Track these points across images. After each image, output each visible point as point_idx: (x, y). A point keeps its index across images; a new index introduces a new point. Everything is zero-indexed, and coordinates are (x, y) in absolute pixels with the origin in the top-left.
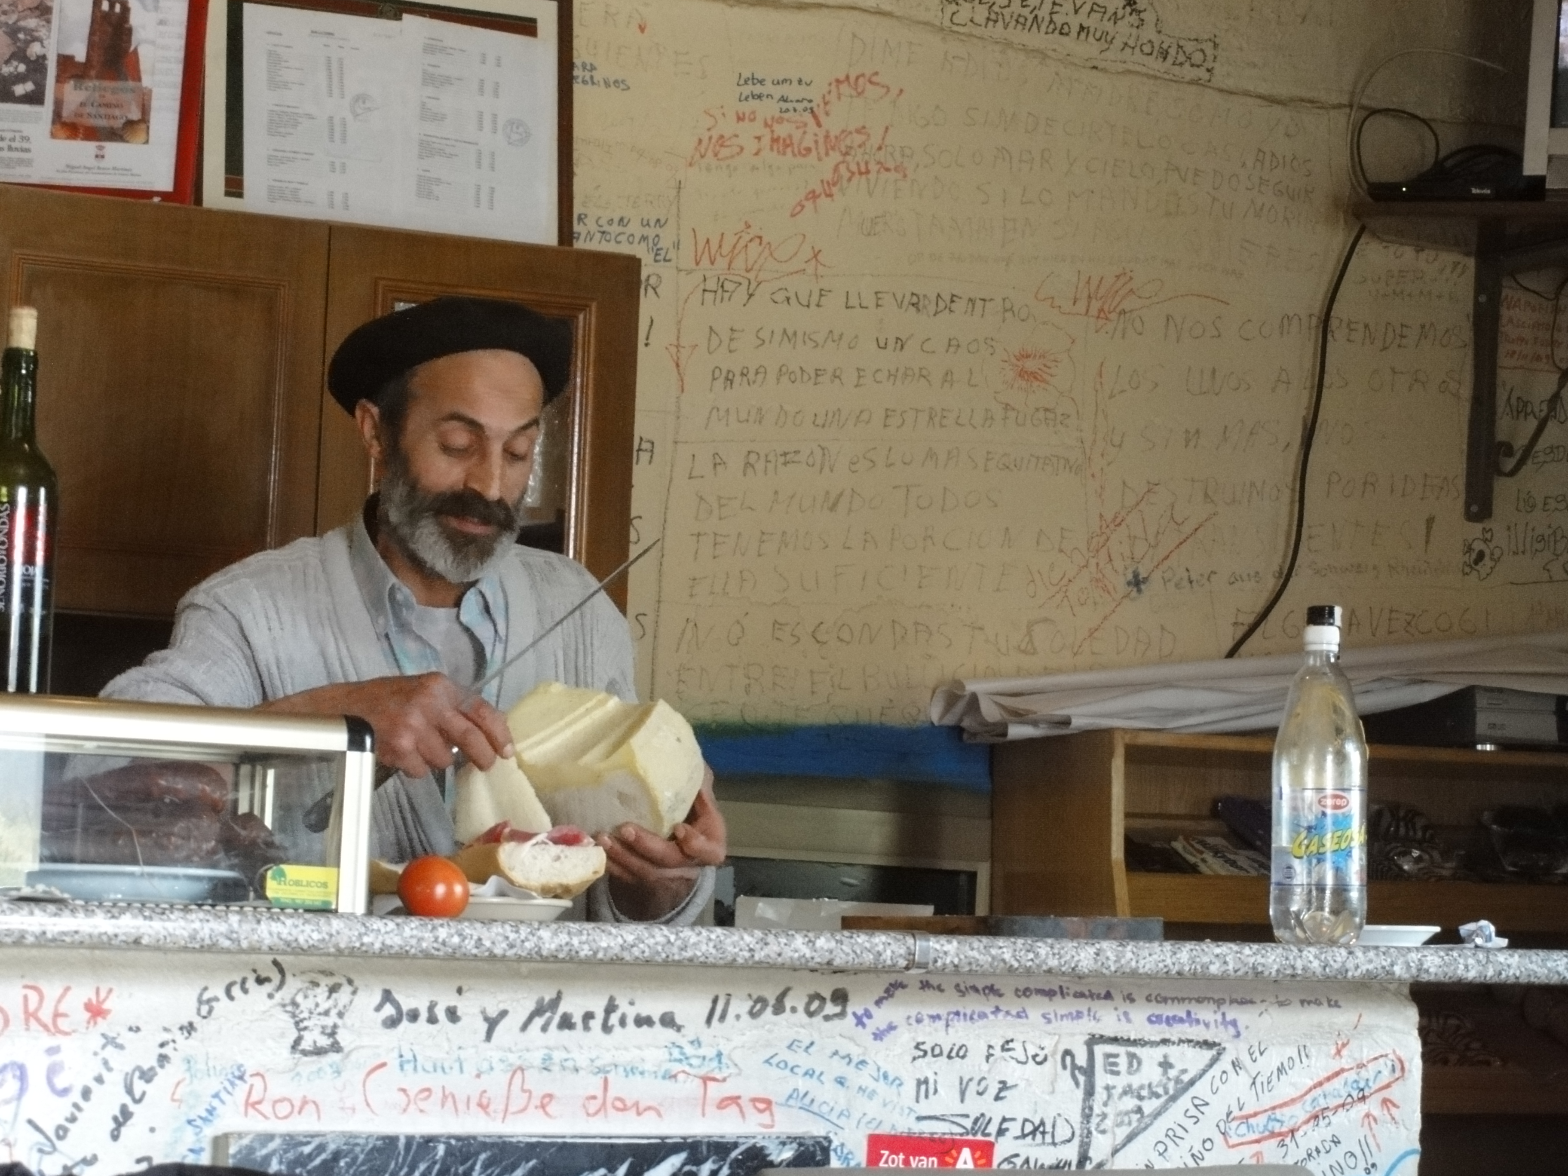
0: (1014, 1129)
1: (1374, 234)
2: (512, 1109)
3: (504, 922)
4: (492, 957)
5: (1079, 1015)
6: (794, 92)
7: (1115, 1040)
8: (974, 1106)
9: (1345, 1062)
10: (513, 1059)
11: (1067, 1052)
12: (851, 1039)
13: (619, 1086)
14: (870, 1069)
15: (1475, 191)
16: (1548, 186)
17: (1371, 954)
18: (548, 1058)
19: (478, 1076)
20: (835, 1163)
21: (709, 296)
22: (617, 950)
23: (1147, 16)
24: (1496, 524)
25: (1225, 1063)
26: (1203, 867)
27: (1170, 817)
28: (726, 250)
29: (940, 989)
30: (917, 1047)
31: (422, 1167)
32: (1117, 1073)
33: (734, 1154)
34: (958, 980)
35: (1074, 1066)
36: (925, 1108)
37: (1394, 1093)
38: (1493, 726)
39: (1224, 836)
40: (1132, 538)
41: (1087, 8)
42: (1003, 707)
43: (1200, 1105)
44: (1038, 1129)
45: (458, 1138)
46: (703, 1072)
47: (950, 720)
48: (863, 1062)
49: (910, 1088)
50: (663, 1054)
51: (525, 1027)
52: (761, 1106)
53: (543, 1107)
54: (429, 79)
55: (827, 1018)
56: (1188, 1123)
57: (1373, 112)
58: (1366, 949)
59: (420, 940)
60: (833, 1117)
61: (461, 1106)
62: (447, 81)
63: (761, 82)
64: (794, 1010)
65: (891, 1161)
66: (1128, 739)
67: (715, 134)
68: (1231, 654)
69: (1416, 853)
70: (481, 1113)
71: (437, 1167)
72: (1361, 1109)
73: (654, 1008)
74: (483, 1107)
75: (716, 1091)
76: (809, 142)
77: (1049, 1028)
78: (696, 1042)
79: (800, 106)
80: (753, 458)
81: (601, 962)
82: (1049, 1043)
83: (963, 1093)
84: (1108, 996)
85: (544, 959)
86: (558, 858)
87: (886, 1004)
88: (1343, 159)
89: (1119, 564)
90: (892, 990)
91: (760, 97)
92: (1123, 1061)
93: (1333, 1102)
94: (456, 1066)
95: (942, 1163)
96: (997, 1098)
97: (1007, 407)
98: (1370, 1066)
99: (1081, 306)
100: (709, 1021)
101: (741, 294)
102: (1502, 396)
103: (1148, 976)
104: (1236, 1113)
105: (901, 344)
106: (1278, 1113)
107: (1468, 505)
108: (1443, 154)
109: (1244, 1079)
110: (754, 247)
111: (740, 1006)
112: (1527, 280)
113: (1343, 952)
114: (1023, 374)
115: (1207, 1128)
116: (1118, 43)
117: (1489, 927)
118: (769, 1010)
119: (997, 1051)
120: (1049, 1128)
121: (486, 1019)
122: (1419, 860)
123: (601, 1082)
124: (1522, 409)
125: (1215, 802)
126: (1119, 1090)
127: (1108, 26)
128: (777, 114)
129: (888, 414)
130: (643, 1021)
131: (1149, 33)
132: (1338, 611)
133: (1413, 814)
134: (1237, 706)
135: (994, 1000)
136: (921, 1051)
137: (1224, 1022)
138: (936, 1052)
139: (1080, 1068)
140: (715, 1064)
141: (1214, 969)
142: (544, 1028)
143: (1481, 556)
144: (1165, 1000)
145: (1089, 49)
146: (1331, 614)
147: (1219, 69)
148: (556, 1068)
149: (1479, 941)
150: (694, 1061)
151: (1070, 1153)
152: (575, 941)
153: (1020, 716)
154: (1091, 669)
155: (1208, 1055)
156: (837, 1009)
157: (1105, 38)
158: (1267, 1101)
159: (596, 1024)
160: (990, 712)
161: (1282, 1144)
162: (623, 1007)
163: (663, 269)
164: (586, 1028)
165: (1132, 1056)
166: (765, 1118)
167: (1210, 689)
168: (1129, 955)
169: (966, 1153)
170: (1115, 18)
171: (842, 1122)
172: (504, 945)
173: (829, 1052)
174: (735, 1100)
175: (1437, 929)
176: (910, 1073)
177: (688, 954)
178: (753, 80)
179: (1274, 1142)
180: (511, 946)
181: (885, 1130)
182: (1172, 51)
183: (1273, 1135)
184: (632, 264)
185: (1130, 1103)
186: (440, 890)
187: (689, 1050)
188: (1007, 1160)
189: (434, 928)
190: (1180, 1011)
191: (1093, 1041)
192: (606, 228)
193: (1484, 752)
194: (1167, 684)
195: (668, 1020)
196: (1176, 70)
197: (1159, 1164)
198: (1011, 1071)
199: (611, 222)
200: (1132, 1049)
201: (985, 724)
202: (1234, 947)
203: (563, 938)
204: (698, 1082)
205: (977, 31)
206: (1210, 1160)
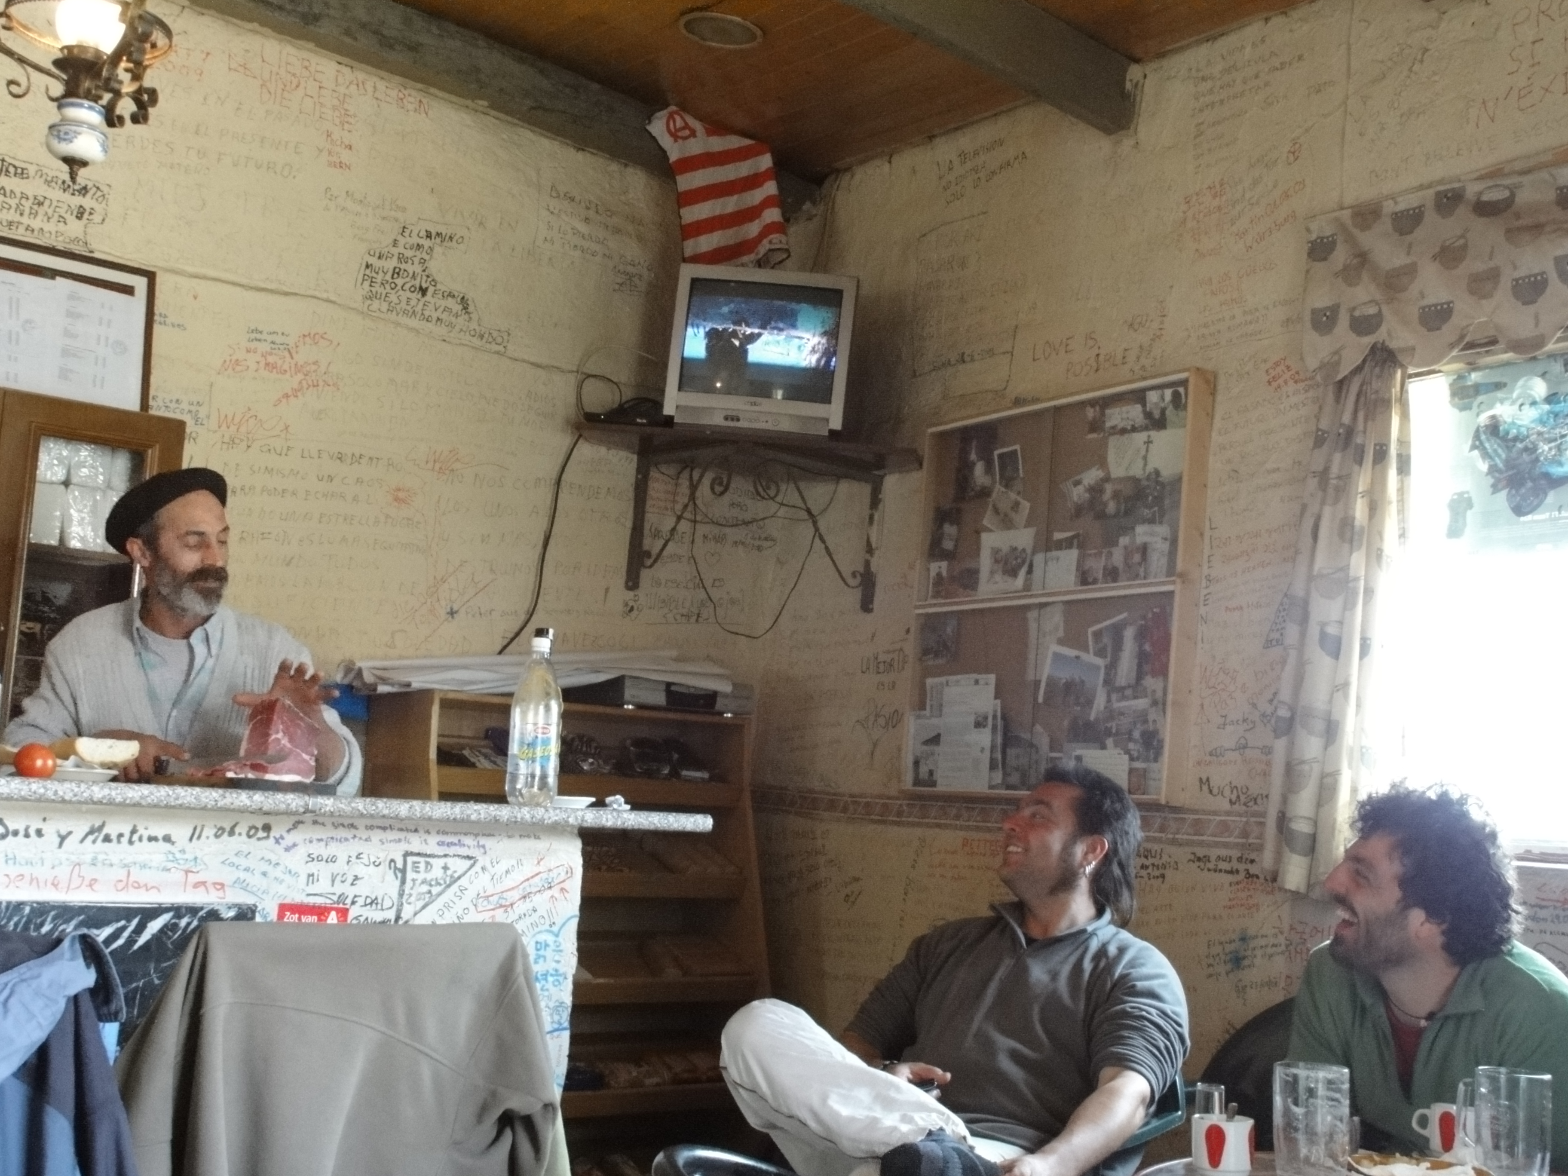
0: (360, 901)
1: (586, 439)
2: (72, 886)
3: (71, 781)
4: (64, 801)
5: (400, 840)
6: (279, 339)
7: (419, 854)
8: (339, 889)
9: (541, 868)
10: (74, 858)
11: (392, 861)
12: (272, 851)
13: (137, 875)
14: (281, 868)
15: (639, 420)
16: (676, 421)
17: (558, 811)
18: (95, 858)
19: (53, 868)
20: (258, 919)
21: (225, 446)
22: (138, 799)
23: (474, 316)
24: (641, 592)
25: (477, 868)
26: (478, 764)
27: (464, 737)
28: (237, 420)
29: (323, 824)
30: (309, 856)
31: (16, 919)
32: (418, 872)
33: (201, 914)
34: (333, 820)
35: (396, 868)
36: (311, 889)
37: (565, 885)
38: (634, 696)
39: (491, 749)
40: (451, 590)
41: (442, 309)
42: (374, 675)
43: (463, 890)
44: (374, 902)
45: (38, 903)
46: (186, 867)
47: (346, 681)
48: (277, 864)
49: (303, 878)
50: (163, 857)
51: (82, 841)
52: (218, 887)
53: (91, 885)
54: (71, 314)
55: (259, 839)
56: (456, 900)
57: (590, 376)
58: (555, 809)
59: (20, 790)
60: (259, 894)
61: (42, 884)
62: (79, 316)
63: (261, 332)
64: (240, 834)
65: (291, 918)
66: (441, 695)
67: (234, 358)
68: (500, 653)
69: (591, 760)
70: (53, 888)
71: (24, 920)
72: (549, 893)
73: (159, 831)
74: (55, 885)
75: (193, 878)
76: (286, 367)
77: (383, 847)
78: (183, 851)
79: (282, 347)
80: (245, 534)
81: (129, 805)
82: (382, 855)
83: (333, 881)
84: (416, 831)
85: (95, 803)
86: (111, 747)
87: (292, 832)
88: (572, 400)
89: (443, 603)
90: (296, 825)
91: (260, 340)
92: (422, 866)
93: (534, 890)
94: (40, 862)
95: (319, 920)
96: (352, 884)
97: (387, 516)
98: (555, 871)
99: (430, 465)
100: (191, 839)
101: (244, 445)
102: (647, 526)
103: (437, 820)
104: (482, 894)
105: (331, 479)
106: (505, 895)
107: (627, 583)
108: (624, 399)
109: (486, 877)
110: (252, 421)
111: (209, 831)
112: (664, 468)
113: (543, 810)
114: (396, 499)
115: (466, 902)
116: (457, 328)
117: (620, 798)
118: (226, 834)
119: (353, 859)
120: (380, 901)
121: (60, 836)
122: (592, 764)
123: (126, 873)
124: (656, 534)
125: (487, 731)
126: (419, 881)
127: (453, 319)
128: (269, 349)
129: (322, 515)
130: (151, 839)
131: (474, 325)
132: (551, 631)
133: (591, 740)
134: (500, 680)
135: (353, 831)
136: (311, 858)
137: (479, 846)
138: (319, 859)
139: (399, 870)
140: (193, 863)
141: (474, 817)
142: (94, 842)
143: (632, 609)
144: (447, 833)
145: (441, 330)
146: (547, 632)
147: (510, 347)
148: (99, 865)
149: (615, 806)
150: (181, 862)
151: (391, 915)
152: (113, 793)
153: (384, 681)
154: (425, 657)
155: (468, 863)
156: (265, 835)
157: (451, 325)
158: (499, 888)
159: (125, 840)
160: (368, 678)
161: (506, 911)
162: (141, 831)
163: (199, 429)
164: (119, 842)
165: (427, 863)
166: (221, 893)
167: (490, 671)
168: (428, 809)
169: (333, 914)
170: (457, 316)
171: (264, 896)
172: (71, 794)
173: (259, 857)
174: (204, 883)
175: (593, 799)
176: (304, 871)
177: (180, 802)
178: (256, 331)
179: (502, 910)
180: (75, 795)
181: (288, 901)
182: (486, 336)
183: (501, 906)
184: (181, 425)
185: (425, 888)
186: (39, 763)
187: (178, 855)
188: (356, 918)
189: (29, 784)
190: (454, 839)
191: (406, 854)
192: (168, 404)
193: (628, 710)
194: (465, 667)
195: (167, 839)
196: (488, 346)
197: (439, 921)
198: (359, 869)
199: (171, 401)
200: (428, 859)
201: (364, 684)
202: (484, 806)
203: (106, 791)
204: (183, 873)
205: (382, 316)
206: (467, 919)
